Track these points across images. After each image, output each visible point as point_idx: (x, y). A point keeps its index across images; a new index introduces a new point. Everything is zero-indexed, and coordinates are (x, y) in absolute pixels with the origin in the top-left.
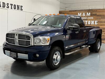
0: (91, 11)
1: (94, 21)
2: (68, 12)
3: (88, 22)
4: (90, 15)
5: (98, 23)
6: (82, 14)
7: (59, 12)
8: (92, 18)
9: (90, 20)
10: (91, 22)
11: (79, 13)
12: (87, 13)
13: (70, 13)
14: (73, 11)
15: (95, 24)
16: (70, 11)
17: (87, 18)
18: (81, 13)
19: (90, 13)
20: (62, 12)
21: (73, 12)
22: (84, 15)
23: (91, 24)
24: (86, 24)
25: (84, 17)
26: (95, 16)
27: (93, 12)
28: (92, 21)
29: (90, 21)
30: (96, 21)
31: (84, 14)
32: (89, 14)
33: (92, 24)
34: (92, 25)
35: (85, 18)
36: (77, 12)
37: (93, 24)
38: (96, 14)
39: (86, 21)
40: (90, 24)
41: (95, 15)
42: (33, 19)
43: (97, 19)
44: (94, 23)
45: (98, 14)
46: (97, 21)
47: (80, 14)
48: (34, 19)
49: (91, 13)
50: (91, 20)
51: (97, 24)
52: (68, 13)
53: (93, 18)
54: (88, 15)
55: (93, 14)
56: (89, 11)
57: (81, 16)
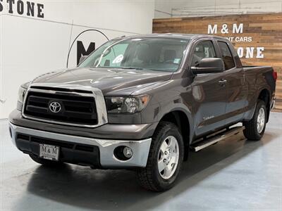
0: (245, 19)
1: (253, 48)
2: (178, 22)
4: (241, 32)
5: (266, 54)
6: (219, 28)
7: (154, 23)
8: (250, 39)
9: (241, 44)
10: (245, 52)
11: (210, 26)
12: (235, 26)
13: (185, 24)
14: (194, 19)
15: (258, 56)
16: (184, 19)
17: (234, 39)
18: (216, 26)
19: (241, 25)
20: (160, 23)
22: (225, 30)
23: (244, 57)
25: (226, 35)
26: (255, 34)
27: (251, 22)
28: (248, 49)
29: (242, 49)
30: (258, 49)
31: (224, 28)
32: (238, 28)
33: (247, 57)
34: (250, 59)
36: (203, 22)
37: (252, 57)
38: (261, 27)
40: (242, 56)
41: (258, 30)
43: (263, 41)
44: (255, 53)
45: (264, 26)
46: (263, 49)
47: (213, 26)
49: (246, 26)
50: (245, 45)
51: (262, 56)
52: (179, 25)
54: (237, 32)
55: (254, 27)
56: (239, 18)
57: (216, 32)
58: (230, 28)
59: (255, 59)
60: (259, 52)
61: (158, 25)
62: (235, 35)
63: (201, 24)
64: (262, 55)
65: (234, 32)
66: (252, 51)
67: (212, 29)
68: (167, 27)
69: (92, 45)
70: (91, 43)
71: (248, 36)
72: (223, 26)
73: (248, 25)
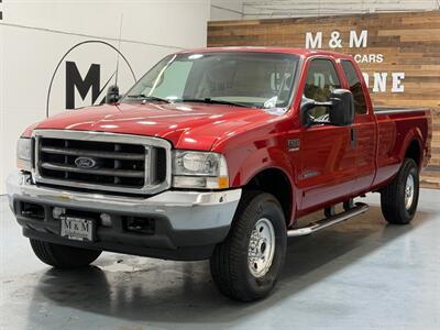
0: (371, 22)
1: (385, 75)
2: (253, 27)
4: (365, 45)
5: (409, 85)
6: (326, 39)
7: (208, 28)
9: (365, 67)
10: (371, 82)
11: (309, 35)
12: (353, 34)
13: (265, 31)
14: (280, 22)
15: (395, 89)
16: (263, 22)
18: (319, 35)
19: (364, 34)
20: (221, 28)
21: (277, 29)
22: (335, 42)
26: (390, 49)
27: (381, 28)
28: (376, 75)
29: (366, 76)
30: (395, 75)
31: (334, 39)
32: (359, 38)
33: (375, 90)
34: (380, 94)
36: (298, 26)
37: (383, 90)
38: (398, 37)
41: (394, 42)
42: (64, 65)
43: (403, 62)
44: (389, 83)
45: (406, 35)
46: (402, 75)
47: (314, 35)
48: (71, 68)
49: (372, 35)
50: (371, 68)
51: (402, 89)
52: (255, 32)
53: (379, 57)
54: (358, 45)
55: (381, 37)
56: (360, 21)
57: (320, 46)
58: (345, 38)
59: (389, 94)
60: (396, 82)
61: (217, 33)
62: (354, 51)
63: (294, 32)
64: (402, 87)
65: (351, 45)
66: (384, 79)
67: (313, 41)
68: (232, 35)
69: (95, 70)
70: (93, 65)
71: (376, 54)
72: (332, 35)
73: (377, 33)
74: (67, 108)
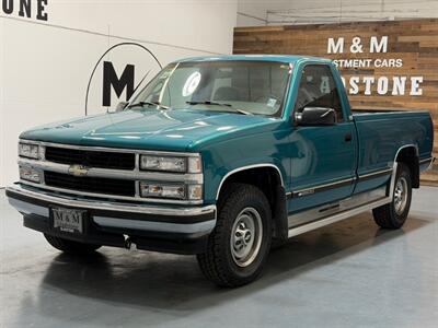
0: (392, 28)
1: (404, 79)
2: (276, 33)
3: (374, 85)
4: (385, 51)
5: (427, 88)
6: (347, 44)
7: (236, 34)
8: (399, 63)
9: (384, 71)
10: (391, 85)
11: (331, 41)
12: (374, 40)
13: (289, 37)
14: (304, 28)
15: (413, 92)
16: (287, 28)
17: (372, 63)
18: (341, 41)
19: (385, 40)
20: (247, 34)
21: (301, 35)
22: (356, 46)
23: (389, 93)
24: (368, 92)
25: (359, 56)
26: (408, 54)
27: (401, 34)
28: (396, 79)
29: (386, 79)
30: (414, 79)
31: (355, 44)
32: (379, 44)
33: (394, 93)
34: (398, 97)
35: (362, 64)
36: (321, 32)
37: (402, 93)
38: (417, 43)
39: (368, 80)
40: (385, 92)
41: (413, 48)
43: (421, 66)
44: (408, 86)
45: (424, 41)
46: (421, 80)
47: (336, 41)
49: (392, 40)
50: (391, 73)
51: (420, 93)
54: (378, 51)
55: (401, 43)
56: (380, 28)
57: (341, 51)
58: (365, 44)
59: (407, 97)
60: (414, 85)
61: (243, 39)
62: (375, 56)
63: (316, 38)
64: (420, 90)
65: (372, 50)
66: (403, 83)
67: (336, 46)
68: (258, 41)
69: (130, 70)
70: (128, 66)
71: (396, 58)
72: (354, 41)
73: (396, 39)
74: (104, 105)
